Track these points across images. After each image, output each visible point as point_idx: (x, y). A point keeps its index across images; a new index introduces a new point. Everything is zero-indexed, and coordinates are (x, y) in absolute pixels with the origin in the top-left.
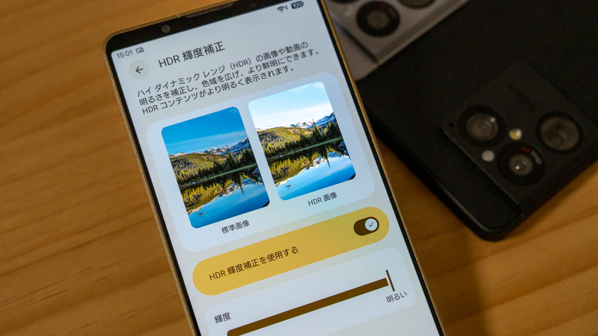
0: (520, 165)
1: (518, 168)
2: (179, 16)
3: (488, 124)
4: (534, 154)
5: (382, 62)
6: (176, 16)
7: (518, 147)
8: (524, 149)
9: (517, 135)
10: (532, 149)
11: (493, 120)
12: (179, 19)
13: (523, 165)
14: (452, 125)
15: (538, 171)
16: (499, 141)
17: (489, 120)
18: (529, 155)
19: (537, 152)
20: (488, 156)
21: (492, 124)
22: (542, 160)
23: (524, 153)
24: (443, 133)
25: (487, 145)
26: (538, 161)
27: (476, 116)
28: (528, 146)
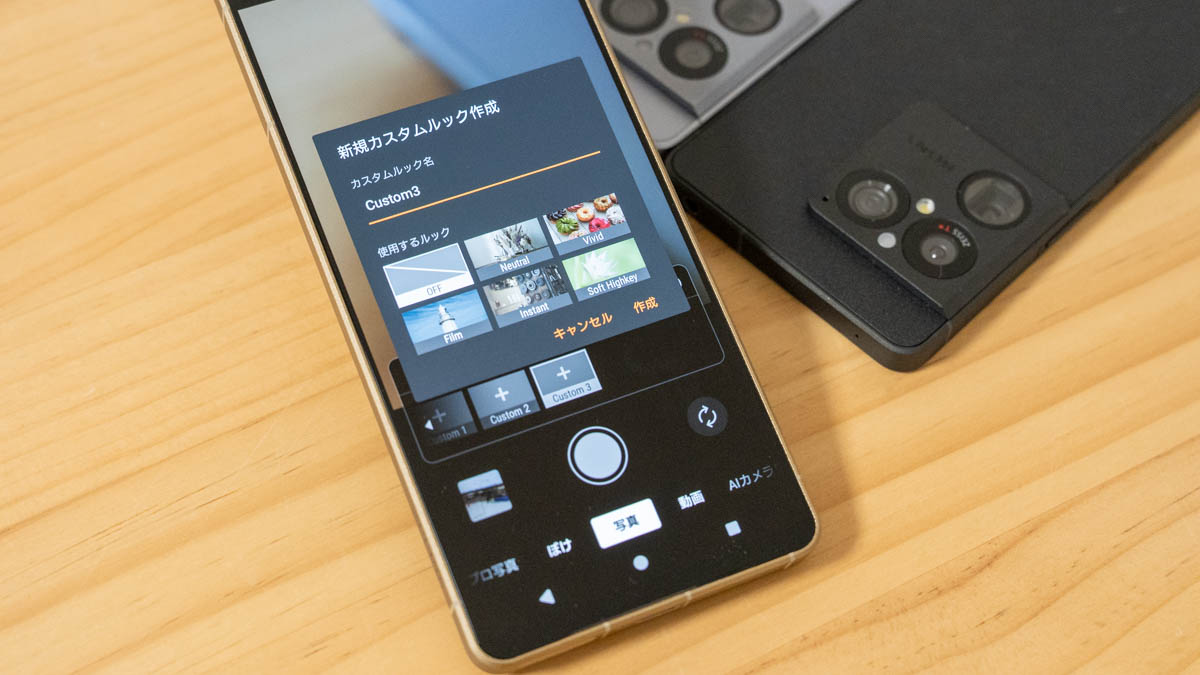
0: (939, 251)
1: (934, 256)
3: (881, 194)
4: (957, 233)
5: (704, 118)
7: (929, 226)
8: (941, 226)
9: (927, 207)
10: (953, 226)
11: (888, 188)
13: (944, 251)
14: (825, 199)
15: (966, 259)
16: (900, 216)
17: (882, 189)
18: (950, 235)
19: (961, 229)
20: (887, 240)
21: (888, 194)
22: (970, 239)
23: (942, 232)
24: (815, 213)
25: (884, 224)
26: (965, 243)
27: (861, 184)
28: (946, 223)
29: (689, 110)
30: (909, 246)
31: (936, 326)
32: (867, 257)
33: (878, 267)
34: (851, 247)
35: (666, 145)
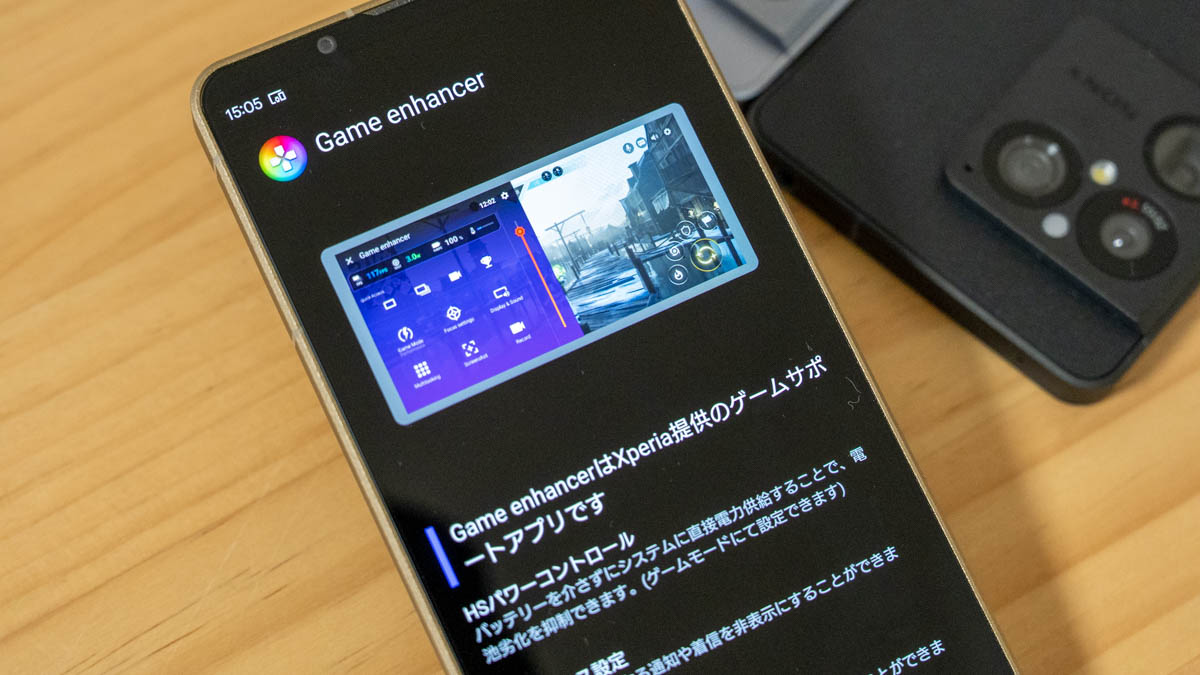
0: (1123, 238)
1: (1118, 243)
2: (350, 14)
3: (1043, 158)
4: (1147, 209)
5: (795, 49)
6: (343, 13)
7: (1109, 201)
8: (1126, 201)
9: (1105, 173)
10: (1143, 200)
11: (1053, 149)
12: (352, 18)
13: (1131, 236)
14: (968, 169)
15: (1164, 247)
16: (1071, 190)
17: (1044, 150)
18: (1138, 214)
19: (1152, 203)
20: (1056, 226)
21: (1052, 158)
22: (1167, 219)
23: (1127, 210)
24: (955, 189)
25: (1051, 202)
26: (1160, 224)
27: (1017, 142)
28: (1133, 195)
29: (775, 43)
30: (1086, 231)
31: (1128, 345)
32: (1027, 248)
33: (1045, 262)
34: (1007, 235)
35: (745, 94)
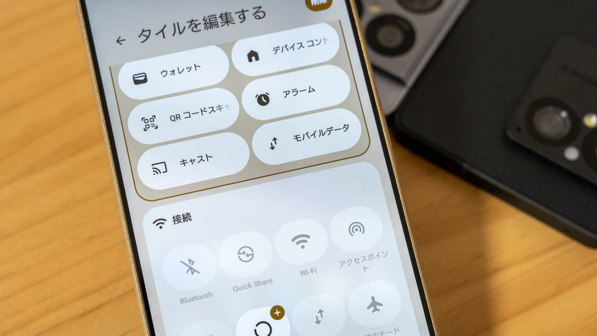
3: (559, 119)
5: (410, 84)
9: (592, 121)
11: (564, 114)
14: (519, 130)
17: (559, 114)
20: (572, 154)
21: (564, 119)
29: (399, 80)
